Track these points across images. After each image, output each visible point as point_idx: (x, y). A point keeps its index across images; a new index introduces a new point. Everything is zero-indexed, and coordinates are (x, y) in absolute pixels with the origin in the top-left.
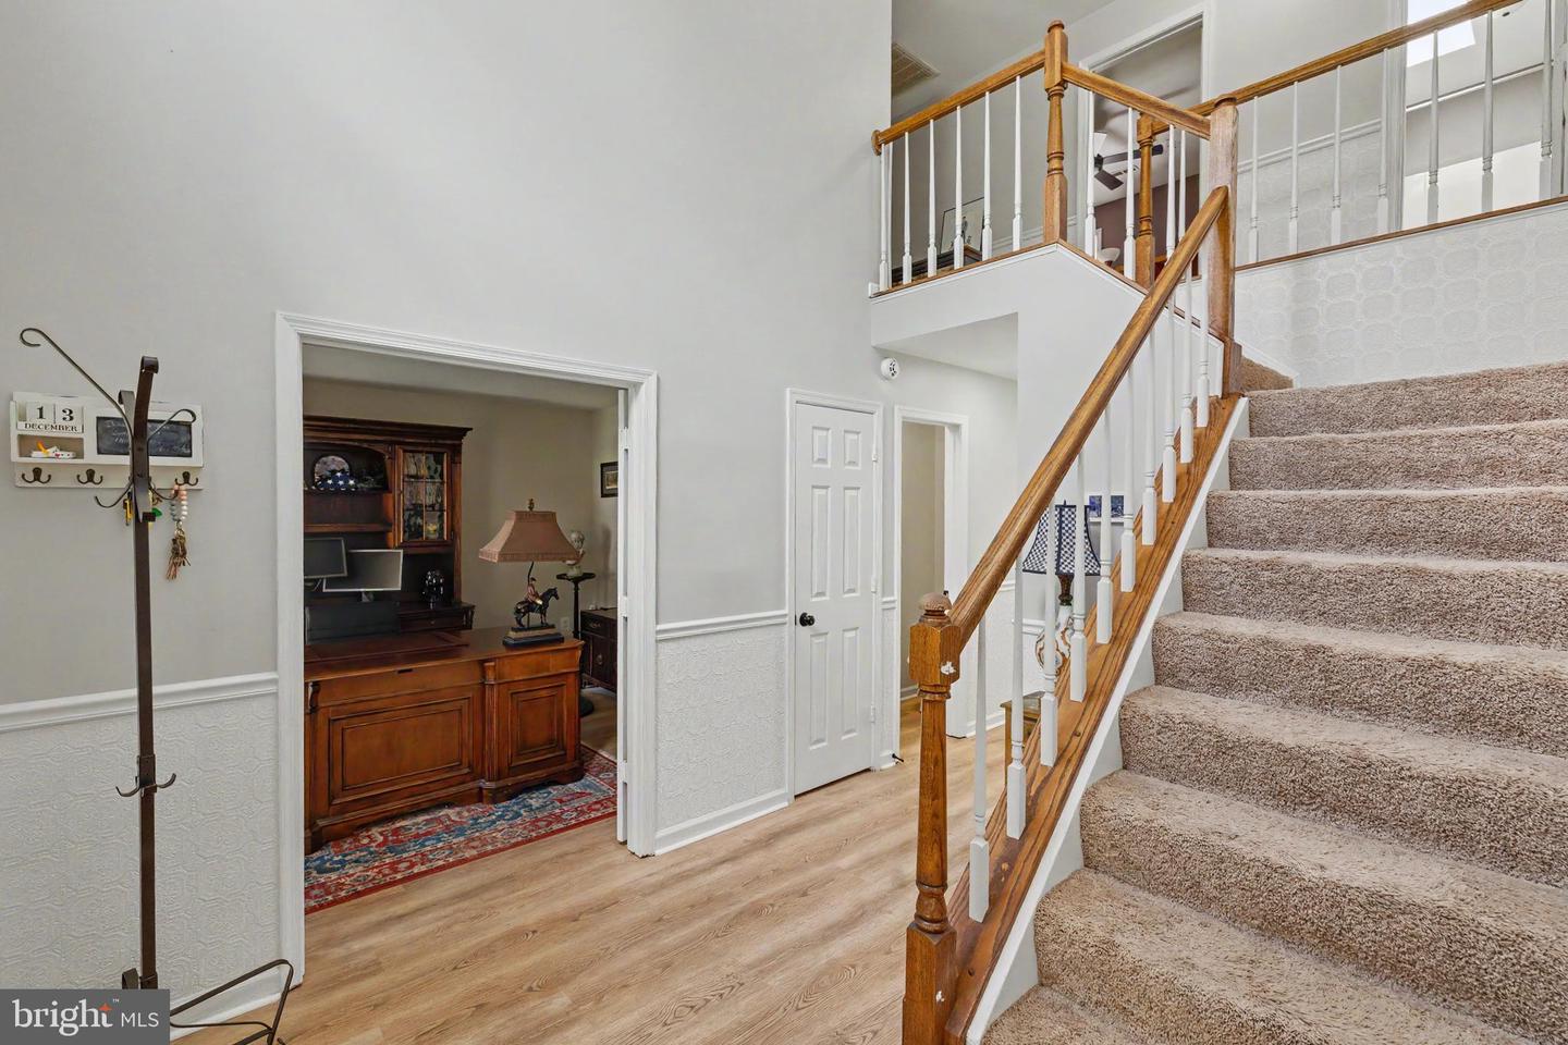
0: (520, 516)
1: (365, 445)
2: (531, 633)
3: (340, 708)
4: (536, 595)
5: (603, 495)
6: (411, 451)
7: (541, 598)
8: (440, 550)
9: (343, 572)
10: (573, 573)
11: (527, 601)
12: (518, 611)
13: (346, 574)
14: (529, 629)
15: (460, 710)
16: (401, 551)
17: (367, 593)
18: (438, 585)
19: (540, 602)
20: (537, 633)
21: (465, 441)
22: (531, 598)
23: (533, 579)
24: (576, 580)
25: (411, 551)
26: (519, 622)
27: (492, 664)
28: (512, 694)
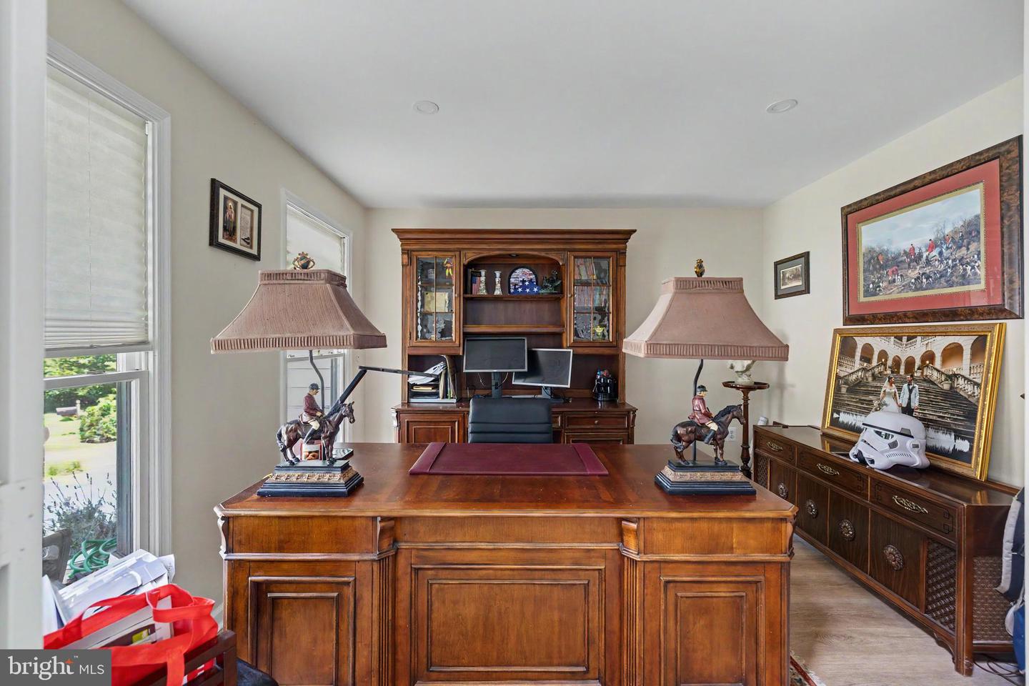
0: (682, 284)
1: (543, 254)
2: (698, 476)
3: (426, 553)
4: (707, 415)
5: (777, 297)
6: (582, 257)
7: (714, 420)
8: (607, 351)
9: (524, 368)
10: (743, 380)
11: (690, 424)
12: (678, 437)
13: (526, 370)
14: (696, 467)
15: (586, 586)
16: (572, 351)
17: (546, 388)
18: (606, 385)
19: (714, 427)
20: (708, 476)
21: (631, 243)
22: (699, 418)
23: (703, 388)
24: (747, 389)
25: (580, 351)
26: (680, 455)
27: (634, 526)
28: (668, 582)
